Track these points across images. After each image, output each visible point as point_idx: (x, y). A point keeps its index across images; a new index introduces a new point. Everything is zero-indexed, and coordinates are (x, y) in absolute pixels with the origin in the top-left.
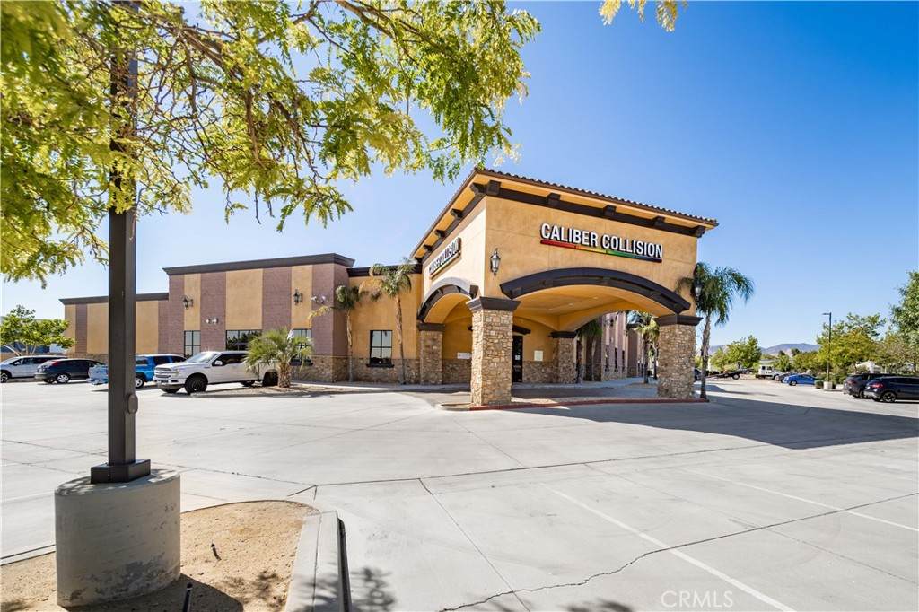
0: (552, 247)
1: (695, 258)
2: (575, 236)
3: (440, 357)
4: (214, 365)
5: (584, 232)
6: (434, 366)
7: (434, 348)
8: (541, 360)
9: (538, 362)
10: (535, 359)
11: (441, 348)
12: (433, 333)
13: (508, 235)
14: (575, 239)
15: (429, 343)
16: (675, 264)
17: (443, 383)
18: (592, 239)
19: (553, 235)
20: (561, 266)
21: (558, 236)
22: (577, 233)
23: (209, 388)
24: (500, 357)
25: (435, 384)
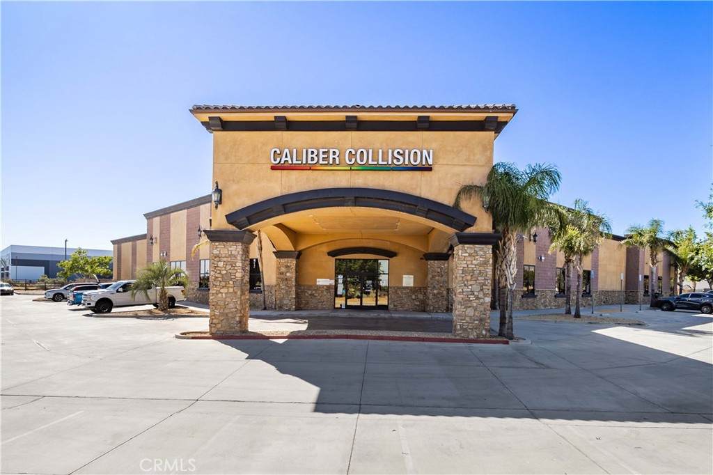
0: (285, 172)
1: (490, 159)
2: (310, 156)
3: (294, 283)
4: (117, 291)
5: (321, 151)
6: (288, 293)
7: (288, 274)
8: (412, 285)
9: (407, 288)
10: (404, 285)
11: (294, 275)
12: (286, 260)
13: (236, 165)
14: (309, 159)
15: (283, 269)
16: (457, 170)
17: (296, 310)
18: (331, 156)
19: (284, 159)
20: (296, 190)
21: (289, 159)
22: (313, 153)
23: (114, 310)
24: (228, 288)
25: (289, 310)
